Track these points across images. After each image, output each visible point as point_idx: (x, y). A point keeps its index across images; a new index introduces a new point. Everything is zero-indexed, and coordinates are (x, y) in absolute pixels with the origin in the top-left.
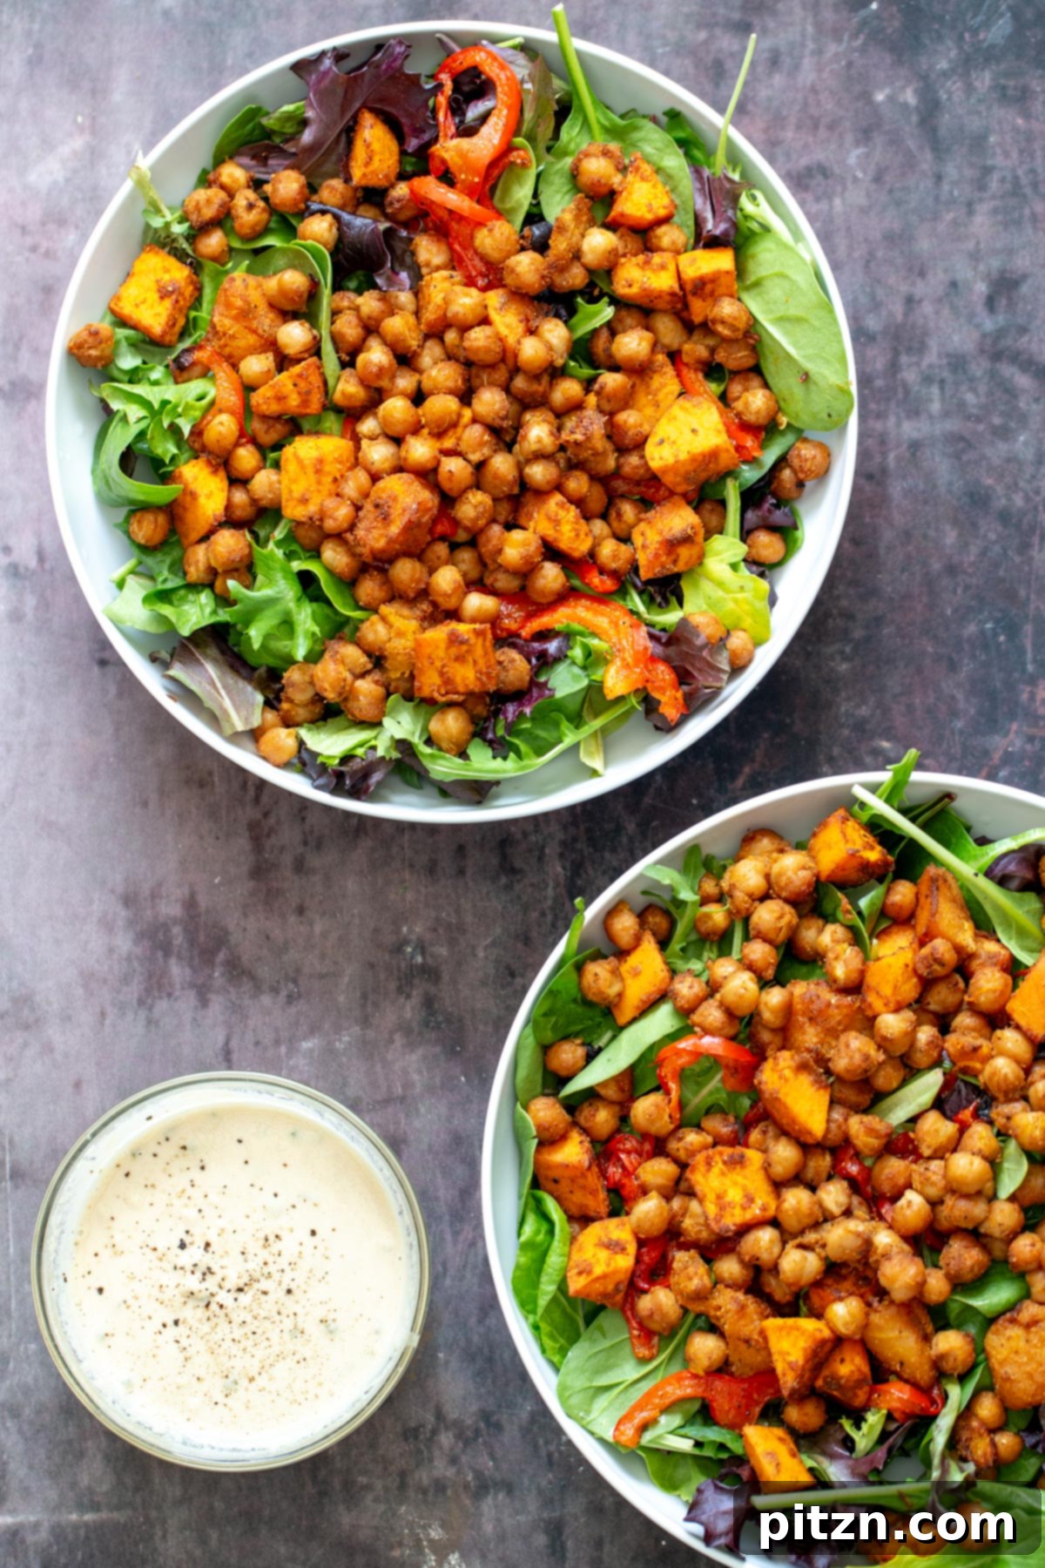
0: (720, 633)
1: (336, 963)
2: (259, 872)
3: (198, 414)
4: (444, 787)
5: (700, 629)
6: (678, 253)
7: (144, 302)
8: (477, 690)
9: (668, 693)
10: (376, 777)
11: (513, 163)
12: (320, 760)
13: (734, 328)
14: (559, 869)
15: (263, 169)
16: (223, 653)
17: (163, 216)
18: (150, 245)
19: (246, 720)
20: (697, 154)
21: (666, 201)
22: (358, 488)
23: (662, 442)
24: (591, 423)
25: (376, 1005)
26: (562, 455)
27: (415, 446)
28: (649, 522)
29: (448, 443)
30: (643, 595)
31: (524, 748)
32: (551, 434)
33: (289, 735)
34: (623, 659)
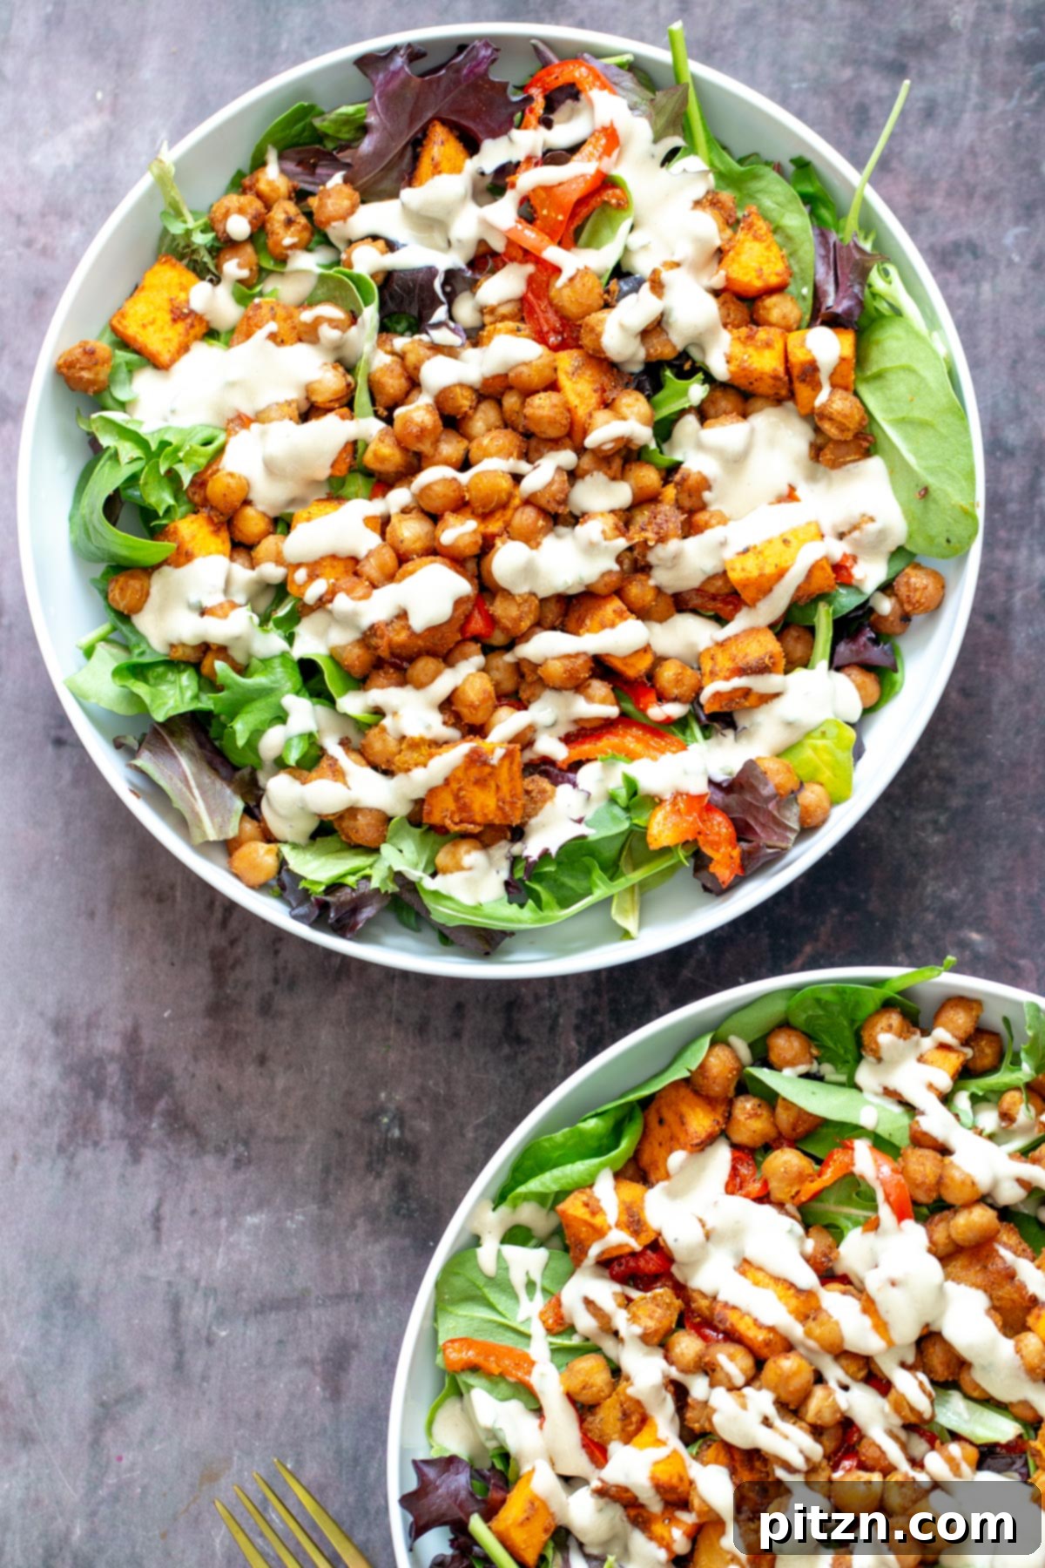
0: (792, 784)
1: (297, 1127)
2: (217, 1010)
3: (203, 461)
4: (447, 932)
5: (769, 774)
6: (789, 329)
7: (153, 322)
8: (497, 822)
9: (723, 850)
10: (367, 912)
11: (606, 203)
12: (302, 885)
13: (842, 428)
14: (573, 1043)
15: (309, 179)
16: (201, 745)
17: (185, 222)
18: (166, 255)
19: (221, 828)
20: (825, 213)
21: (780, 267)
22: (381, 567)
23: (746, 551)
24: (667, 521)
25: (339, 1181)
26: (628, 554)
27: (453, 526)
28: (721, 645)
29: (494, 526)
30: (707, 731)
31: (545, 896)
32: (617, 528)
33: (268, 852)
34: (674, 803)
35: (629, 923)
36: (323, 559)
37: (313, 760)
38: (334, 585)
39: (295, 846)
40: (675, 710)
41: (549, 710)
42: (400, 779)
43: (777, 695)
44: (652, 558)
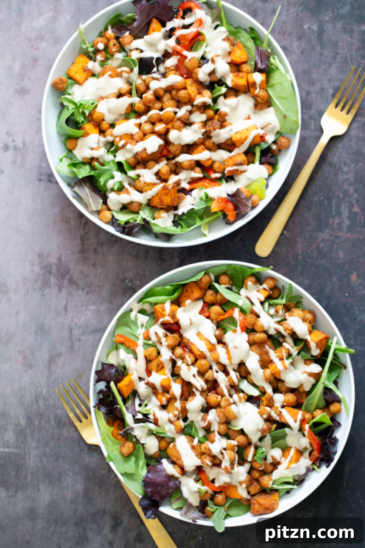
0: (249, 195)
1: (103, 283)
2: (82, 251)
3: (91, 109)
4: (157, 235)
5: (243, 192)
6: (248, 73)
7: (78, 72)
8: (170, 205)
9: (231, 212)
10: (136, 230)
11: (199, 40)
12: (118, 222)
13: (262, 100)
14: (177, 261)
15: (120, 33)
16: (91, 185)
17: (86, 45)
18: (81, 54)
19: (97, 207)
20: (258, 42)
21: (246, 56)
22: (139, 137)
23: (237, 132)
24: (216, 125)
25: (115, 297)
26: (205, 134)
27: (159, 126)
28: (230, 158)
29: (169, 126)
30: (227, 181)
31: (183, 225)
32: (202, 126)
33: (109, 213)
34: (218, 200)
35: (206, 232)
36: (123, 135)
37: (121, 189)
38: (127, 142)
39: (116, 212)
40: (218, 175)
41: (184, 175)
42: (144, 194)
43: (245, 171)
44: (212, 134)
